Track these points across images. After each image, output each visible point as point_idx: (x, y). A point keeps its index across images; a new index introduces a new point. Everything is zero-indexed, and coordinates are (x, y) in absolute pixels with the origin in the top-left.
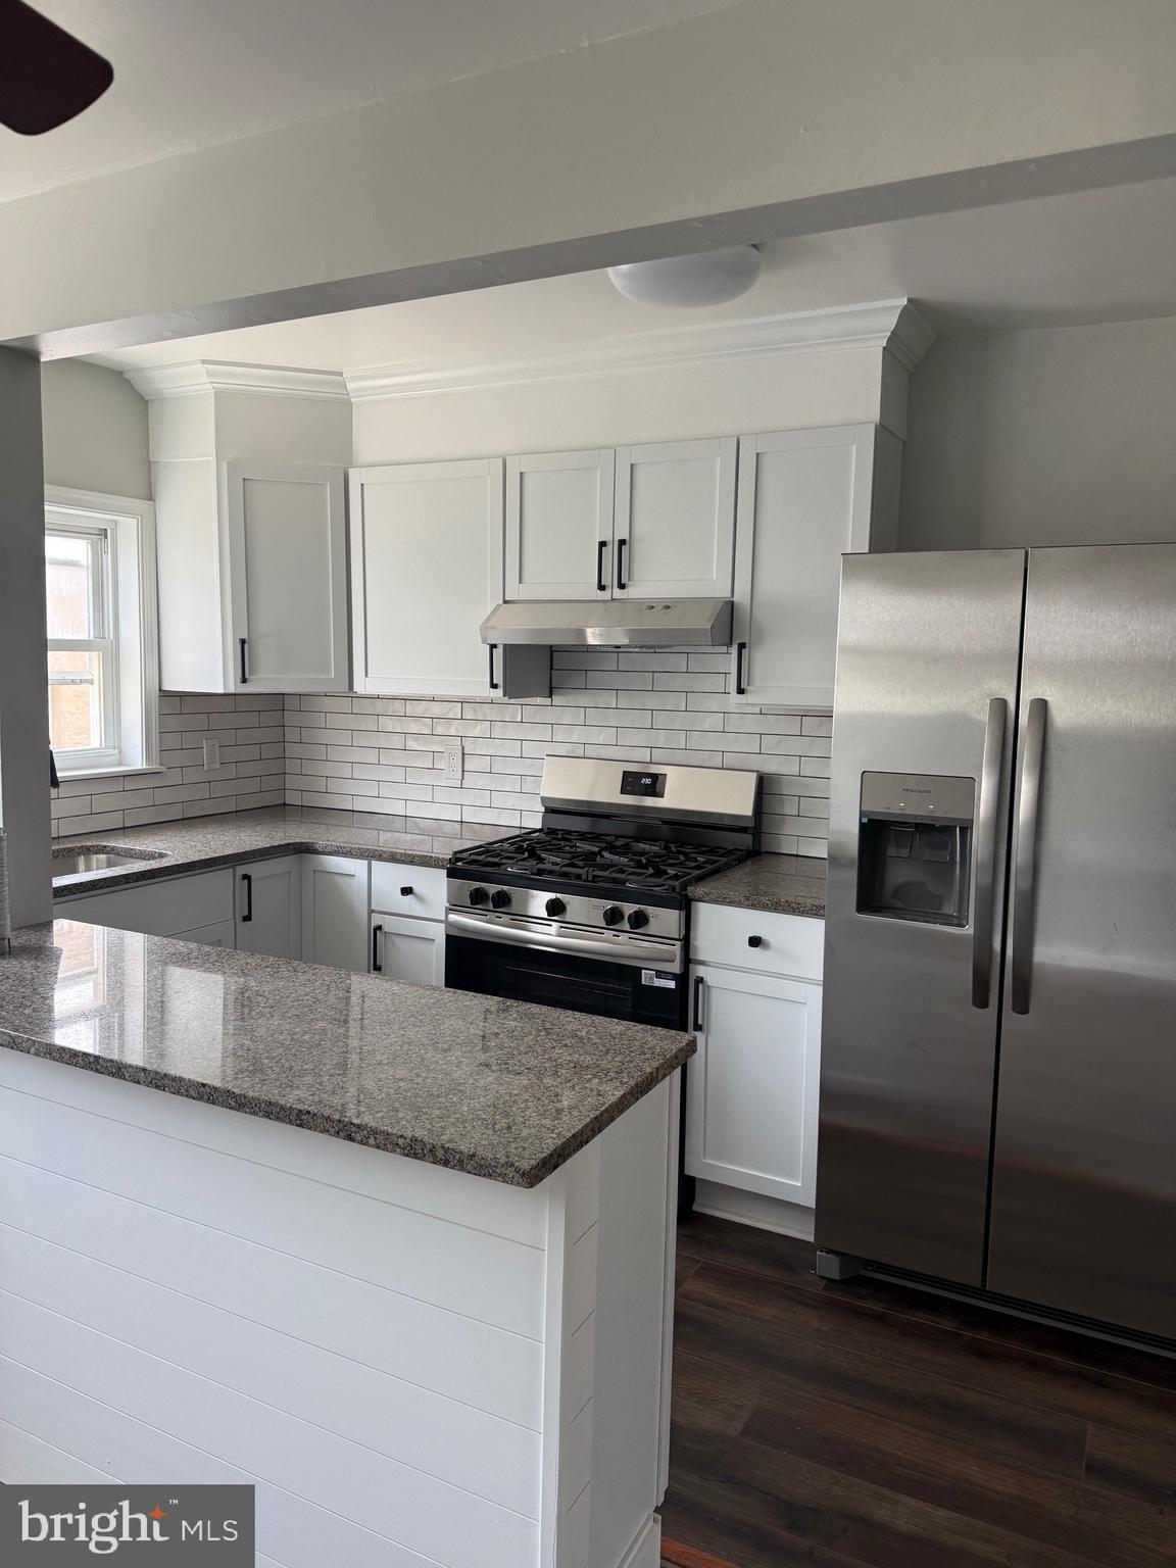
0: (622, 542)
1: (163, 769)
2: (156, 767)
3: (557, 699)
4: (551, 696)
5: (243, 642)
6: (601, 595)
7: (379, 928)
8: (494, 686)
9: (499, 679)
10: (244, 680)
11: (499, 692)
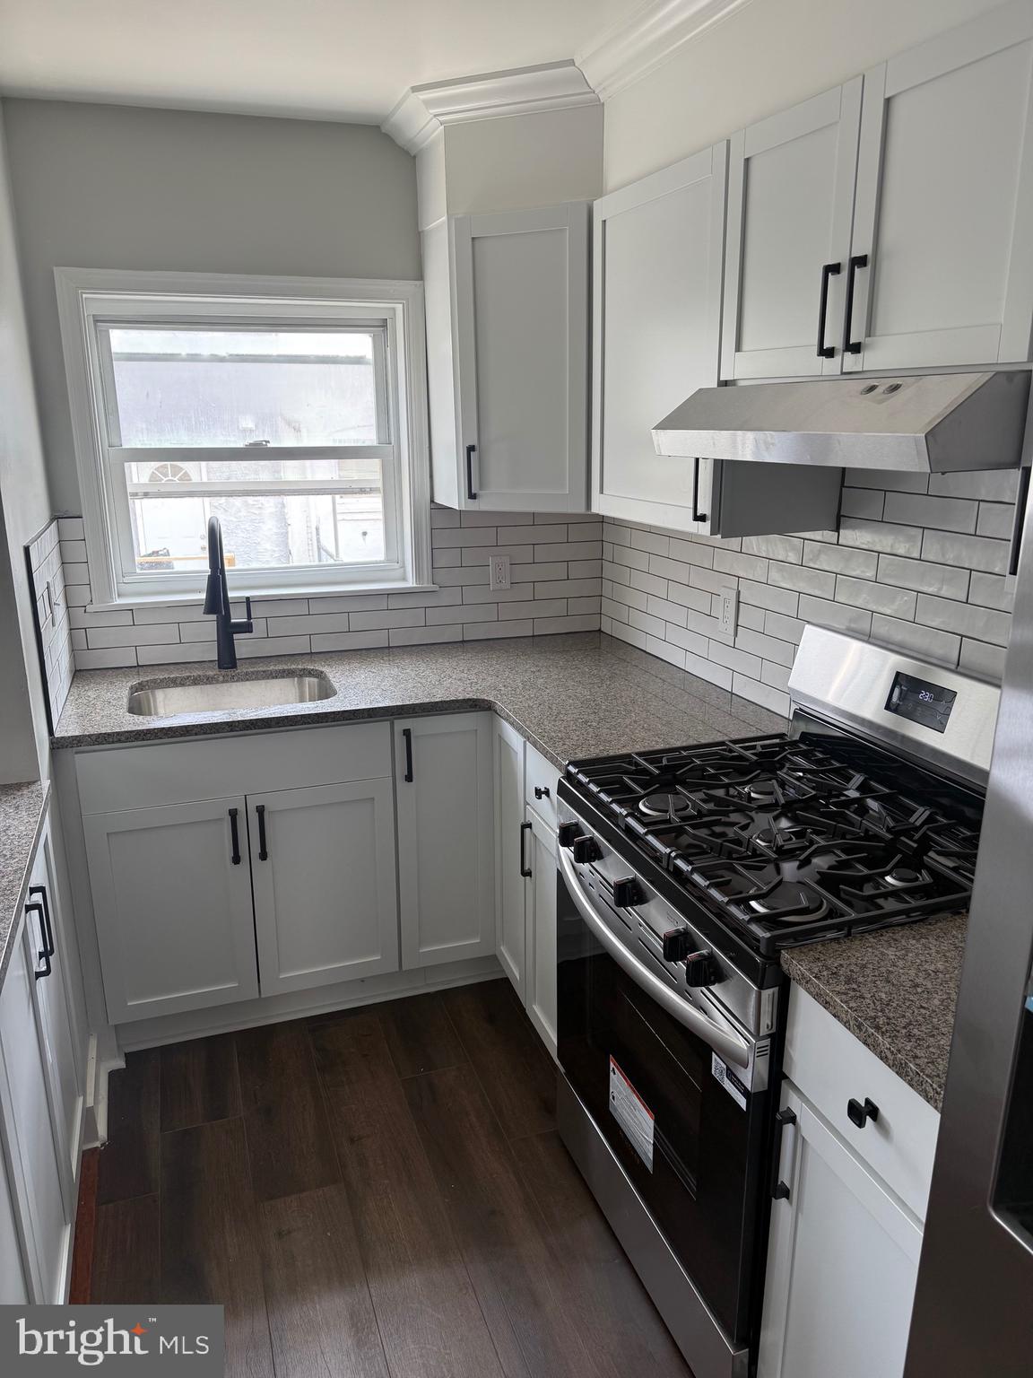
0: (860, 261)
1: (435, 588)
2: (427, 585)
3: (848, 536)
4: (837, 530)
5: (471, 449)
6: (831, 366)
7: (529, 826)
8: (700, 518)
9: (705, 507)
10: (472, 496)
11: (705, 528)
